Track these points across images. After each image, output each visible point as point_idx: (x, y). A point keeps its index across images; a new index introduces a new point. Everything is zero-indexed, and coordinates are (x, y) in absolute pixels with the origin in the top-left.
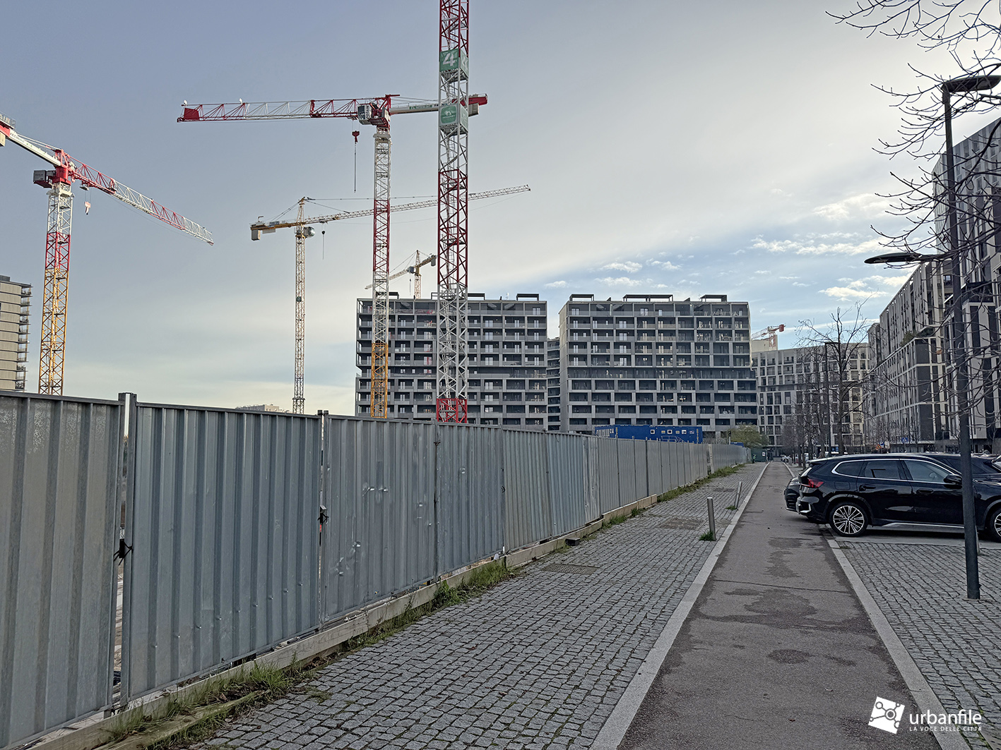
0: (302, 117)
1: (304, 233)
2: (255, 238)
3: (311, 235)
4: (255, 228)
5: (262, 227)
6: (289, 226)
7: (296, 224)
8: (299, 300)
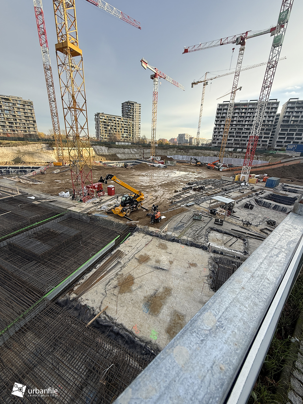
0: (218, 45)
1: (206, 84)
2: (192, 87)
3: (207, 84)
4: (193, 84)
5: (195, 83)
6: (202, 82)
7: (204, 81)
8: (202, 105)
